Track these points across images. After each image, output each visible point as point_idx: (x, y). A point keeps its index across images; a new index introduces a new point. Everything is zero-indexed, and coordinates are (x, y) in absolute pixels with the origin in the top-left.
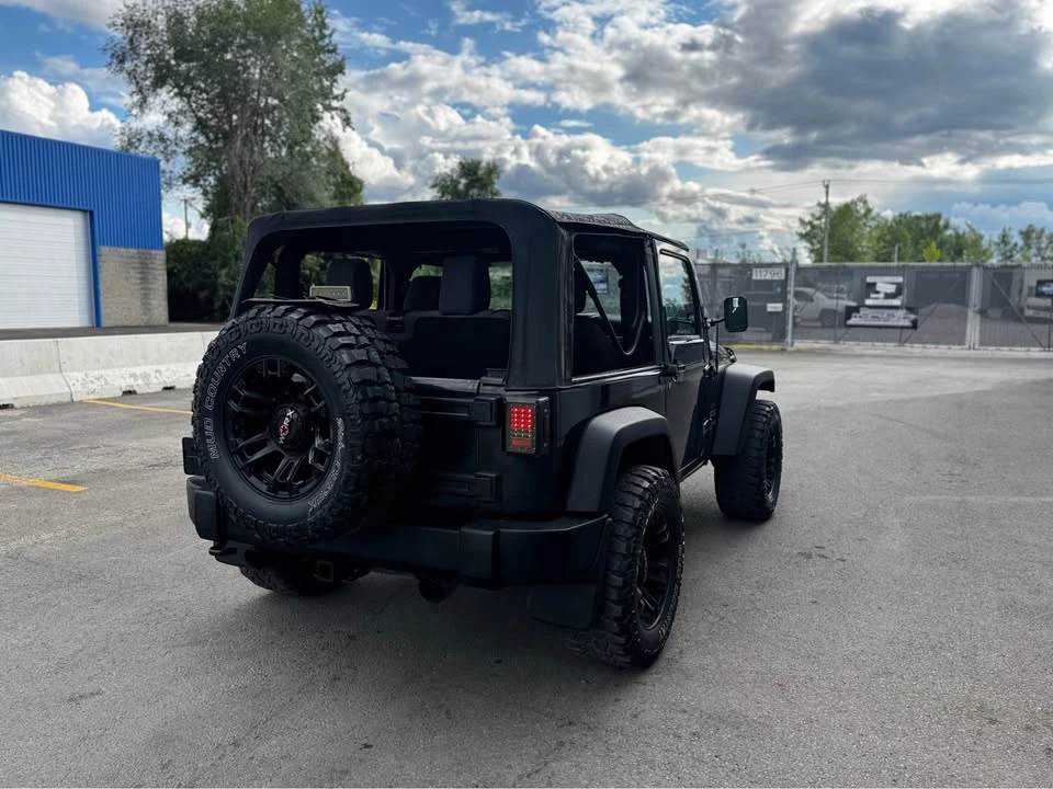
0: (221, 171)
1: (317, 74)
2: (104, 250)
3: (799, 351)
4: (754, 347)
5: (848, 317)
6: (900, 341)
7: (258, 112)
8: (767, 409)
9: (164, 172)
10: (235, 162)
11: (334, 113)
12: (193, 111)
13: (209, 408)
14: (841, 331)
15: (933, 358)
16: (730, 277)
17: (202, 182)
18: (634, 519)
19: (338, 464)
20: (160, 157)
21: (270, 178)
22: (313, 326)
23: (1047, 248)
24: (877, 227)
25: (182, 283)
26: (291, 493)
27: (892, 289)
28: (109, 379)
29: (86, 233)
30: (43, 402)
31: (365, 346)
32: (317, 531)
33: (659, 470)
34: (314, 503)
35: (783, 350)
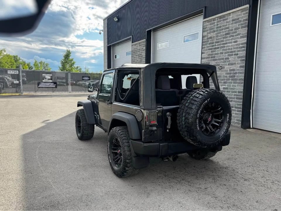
5: (39, 85)
6: (53, 91)
19: (227, 124)
23: (46, 67)
27: (49, 78)
34: (221, 134)
35: (20, 95)
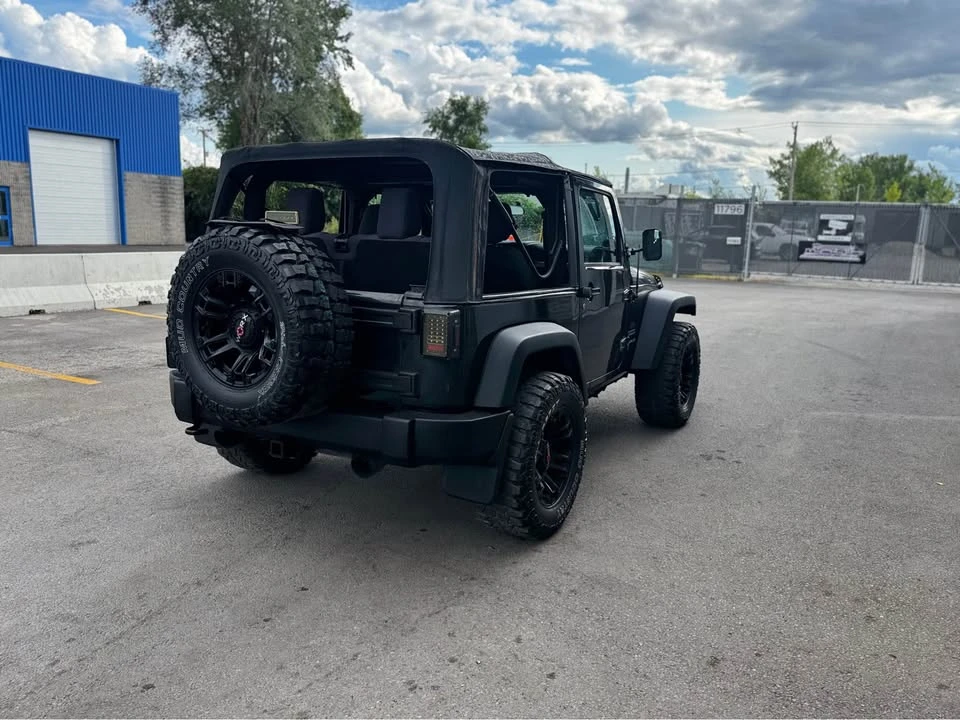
0: (233, 105)
1: (321, 16)
2: (128, 175)
3: (755, 282)
4: (714, 277)
5: (802, 251)
6: (849, 275)
7: (267, 50)
8: (685, 330)
9: (182, 104)
10: (247, 95)
11: (336, 52)
12: (209, 49)
13: (180, 310)
14: (793, 265)
15: (878, 291)
16: (699, 212)
17: (216, 115)
18: (535, 414)
19: (281, 360)
20: (178, 90)
21: (276, 111)
22: (261, 245)
24: (842, 167)
25: (198, 208)
26: (245, 383)
27: (843, 226)
28: (127, 290)
29: (113, 159)
30: (70, 309)
31: (304, 262)
32: (265, 414)
33: (563, 377)
34: (262, 391)
35: (740, 281)
